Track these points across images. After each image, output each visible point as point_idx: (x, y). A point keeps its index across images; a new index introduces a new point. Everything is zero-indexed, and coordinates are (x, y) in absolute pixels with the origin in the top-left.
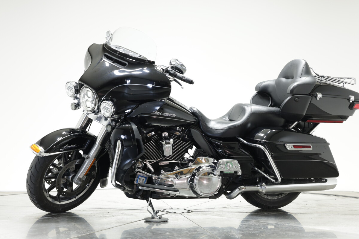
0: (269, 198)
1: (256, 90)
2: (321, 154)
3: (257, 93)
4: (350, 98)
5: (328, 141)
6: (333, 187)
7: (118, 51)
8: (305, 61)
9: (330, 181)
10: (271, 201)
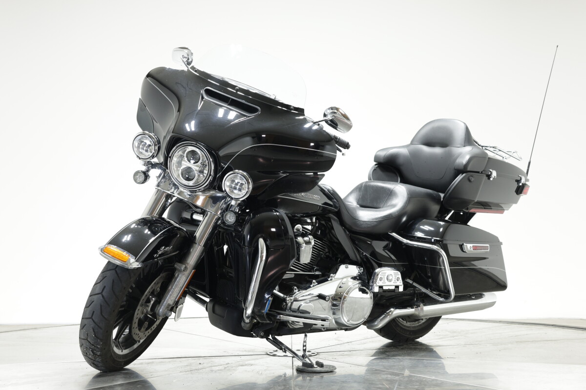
0: (408, 324)
1: (375, 161)
2: (488, 258)
3: (377, 166)
4: (521, 179)
5: (501, 240)
6: (491, 304)
7: (237, 86)
8: (465, 123)
9: (489, 297)
10: (412, 329)
